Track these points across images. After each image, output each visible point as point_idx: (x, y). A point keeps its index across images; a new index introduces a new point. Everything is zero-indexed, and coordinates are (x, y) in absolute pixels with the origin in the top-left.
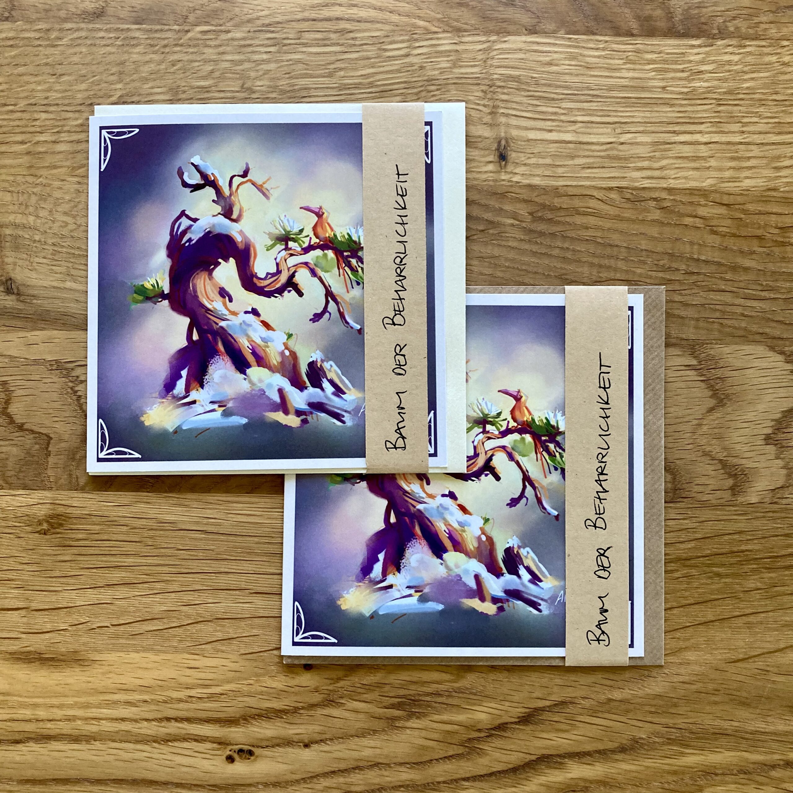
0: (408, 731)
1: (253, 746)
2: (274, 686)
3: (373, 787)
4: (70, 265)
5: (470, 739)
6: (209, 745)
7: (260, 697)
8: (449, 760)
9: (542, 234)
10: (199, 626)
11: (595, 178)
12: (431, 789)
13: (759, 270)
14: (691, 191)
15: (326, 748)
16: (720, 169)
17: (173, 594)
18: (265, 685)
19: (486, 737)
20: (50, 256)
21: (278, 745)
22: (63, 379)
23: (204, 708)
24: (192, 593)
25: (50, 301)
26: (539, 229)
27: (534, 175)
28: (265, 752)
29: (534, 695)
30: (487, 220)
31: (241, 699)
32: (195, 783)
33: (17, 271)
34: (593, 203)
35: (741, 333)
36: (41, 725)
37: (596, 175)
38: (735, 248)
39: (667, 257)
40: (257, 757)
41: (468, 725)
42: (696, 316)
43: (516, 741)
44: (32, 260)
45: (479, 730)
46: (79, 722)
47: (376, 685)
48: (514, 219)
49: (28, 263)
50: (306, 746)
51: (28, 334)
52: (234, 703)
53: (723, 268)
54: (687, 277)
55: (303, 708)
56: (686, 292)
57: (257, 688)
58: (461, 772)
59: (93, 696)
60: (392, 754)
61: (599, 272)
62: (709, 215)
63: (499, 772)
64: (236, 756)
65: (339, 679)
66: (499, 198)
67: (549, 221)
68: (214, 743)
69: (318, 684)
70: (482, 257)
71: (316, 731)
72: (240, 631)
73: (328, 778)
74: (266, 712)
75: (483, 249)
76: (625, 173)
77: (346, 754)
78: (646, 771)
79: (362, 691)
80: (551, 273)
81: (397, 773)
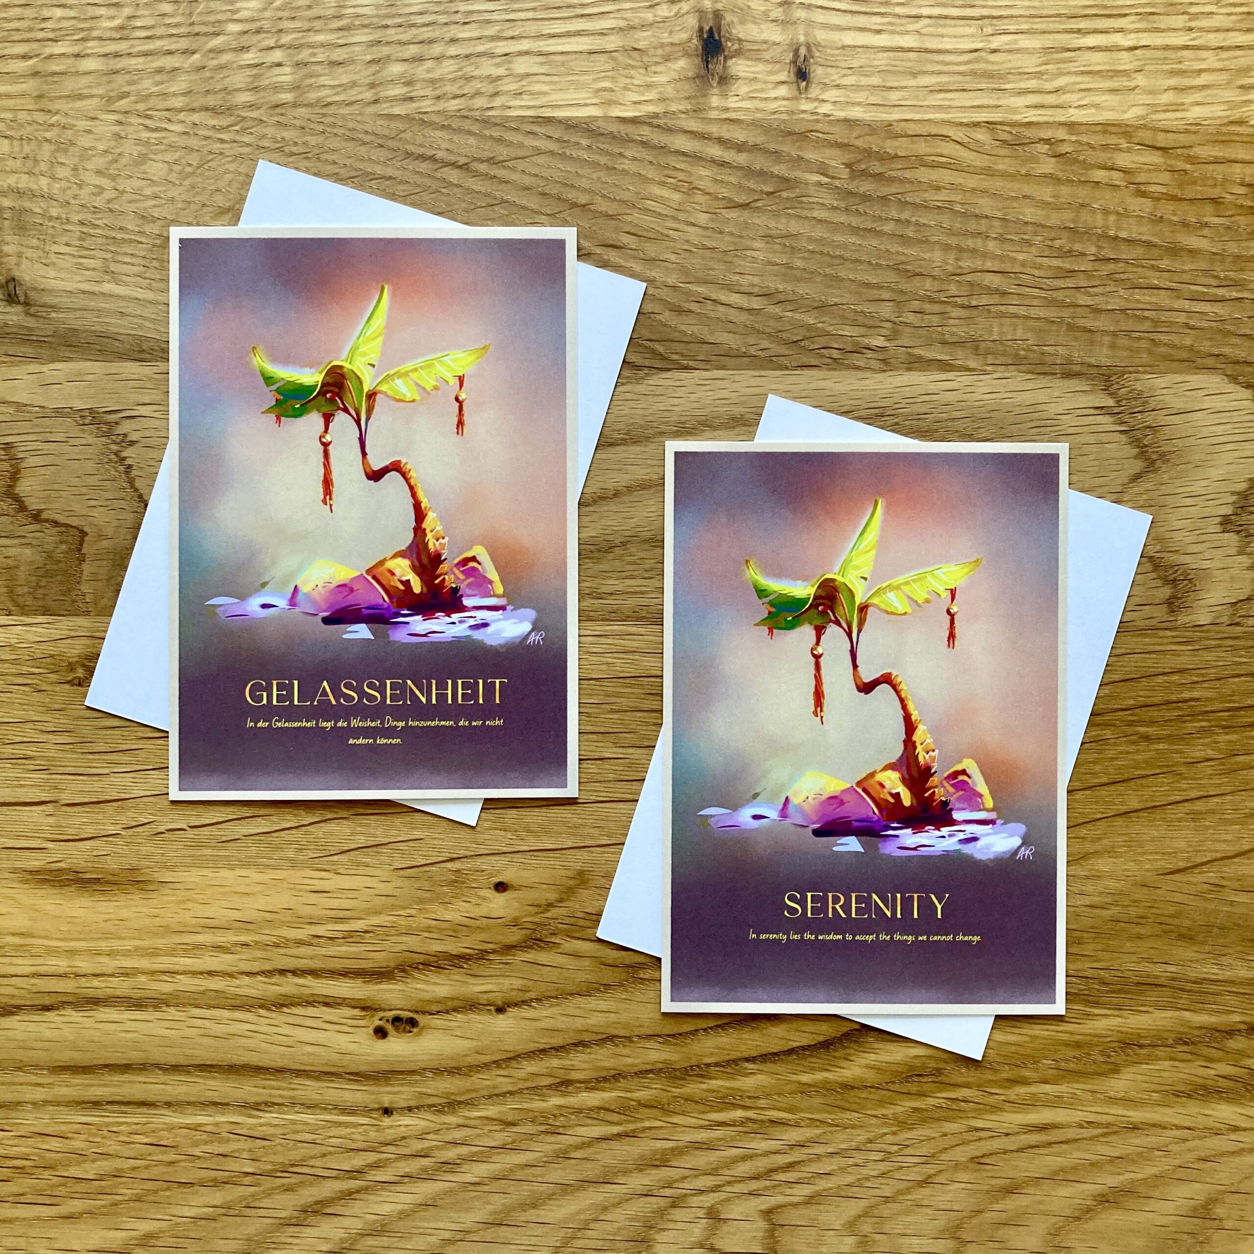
1: (416, 1012)
2: (447, 917)
3: (604, 1074)
4: (109, 256)
6: (348, 1012)
7: (426, 935)
8: (723, 1029)
9: (866, 198)
10: (326, 827)
11: (950, 107)
12: (697, 1076)
13: (1214, 254)
14: (1105, 128)
15: (531, 1013)
16: (1152, 92)
18: (434, 916)
20: (77, 243)
21: (456, 1010)
22: (103, 439)
23: (338, 954)
25: (78, 314)
26: (861, 190)
27: (853, 104)
28: (437, 1021)
30: (778, 177)
31: (396, 939)
32: (327, 1069)
33: (23, 267)
34: (946, 148)
35: (1184, 355)
36: (83, 982)
37: (952, 103)
38: (1175, 218)
39: (1065, 234)
40: (423, 1028)
42: (1112, 329)
44: (47, 248)
46: (143, 978)
48: (822, 174)
49: (41, 254)
50: (500, 1010)
51: (45, 368)
52: (386, 945)
53: (1156, 252)
54: (1097, 265)
55: (494, 952)
56: (1095, 290)
57: (422, 921)
58: (743, 1048)
59: (163, 937)
60: (633, 1022)
61: (957, 259)
62: (1134, 166)
63: (803, 1048)
64: (389, 1027)
65: (550, 905)
66: (797, 141)
67: (878, 177)
68: (354, 1007)
69: (517, 914)
70: (771, 237)
71: (515, 987)
72: (393, 833)
73: (534, 1059)
74: (435, 959)
75: (773, 224)
76: (998, 98)
77: (561, 1022)
78: (1031, 1042)
79: (587, 923)
80: (882, 262)
81: (642, 1051)
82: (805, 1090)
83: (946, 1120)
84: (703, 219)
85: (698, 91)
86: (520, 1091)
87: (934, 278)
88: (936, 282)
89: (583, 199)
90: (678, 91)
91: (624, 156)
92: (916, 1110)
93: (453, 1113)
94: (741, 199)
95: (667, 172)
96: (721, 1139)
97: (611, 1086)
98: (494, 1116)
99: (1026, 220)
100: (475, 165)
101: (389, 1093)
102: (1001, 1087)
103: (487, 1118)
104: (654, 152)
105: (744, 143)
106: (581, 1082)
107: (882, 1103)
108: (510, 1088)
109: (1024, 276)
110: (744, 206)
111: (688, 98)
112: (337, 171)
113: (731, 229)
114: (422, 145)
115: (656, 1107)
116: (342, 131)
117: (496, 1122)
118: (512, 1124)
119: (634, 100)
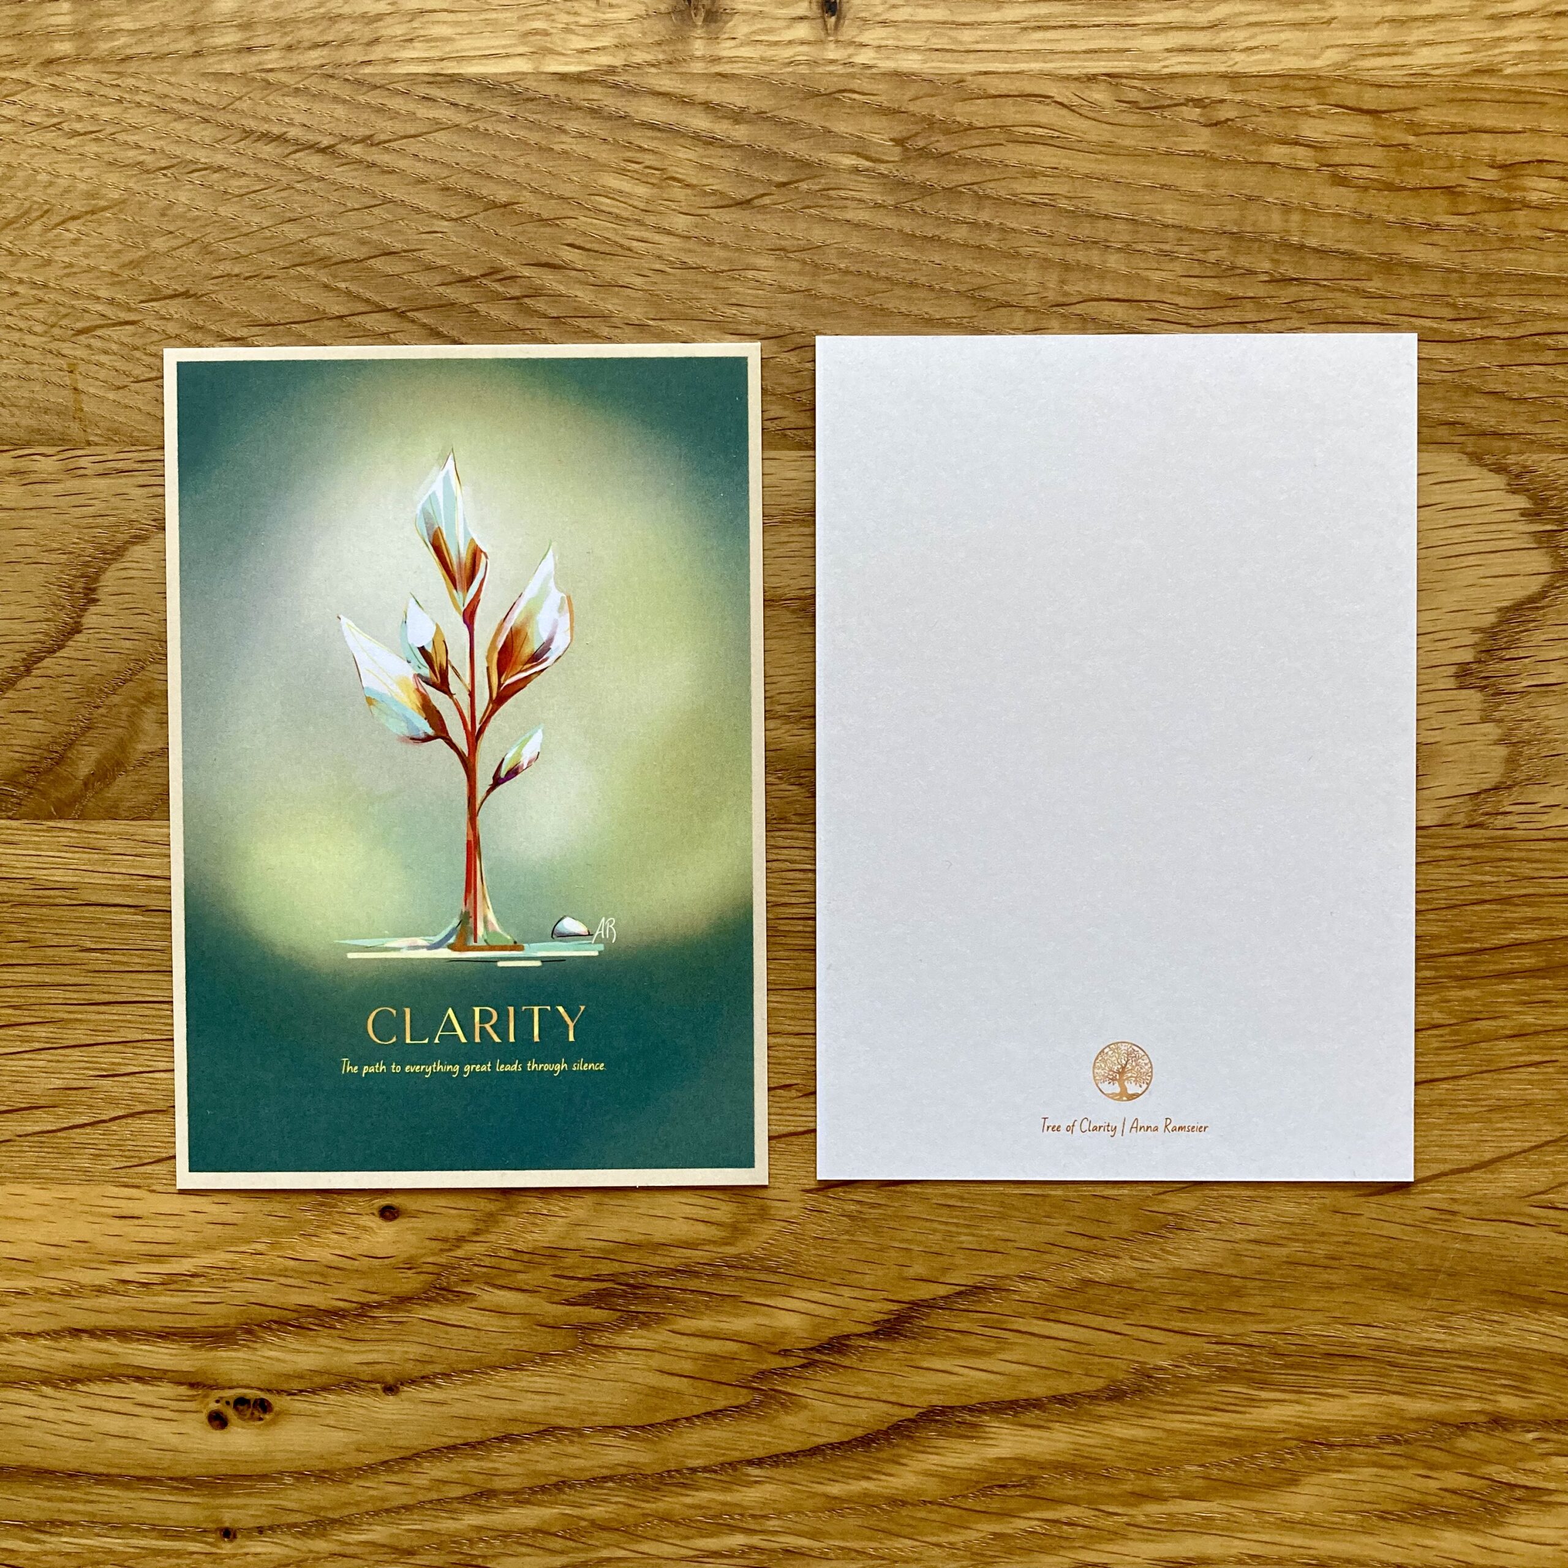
0: (621, 1356)
1: (269, 1391)
2: (312, 1256)
3: (542, 1481)
5: (763, 1372)
6: (167, 1389)
7: (282, 1280)
8: (716, 1419)
9: (926, 190)
10: (136, 1124)
11: (1052, 52)
12: (676, 1485)
13: (1449, 271)
14: (1286, 81)
15: (436, 1395)
16: (1358, 26)
17: (76, 1052)
18: (290, 1253)
19: (802, 1366)
21: (325, 1389)
23: (151, 1307)
24: (119, 1047)
26: (919, 178)
27: (907, 49)
28: (298, 1404)
29: (910, 1272)
30: (793, 159)
31: (237, 1286)
32: (141, 1472)
34: (1046, 114)
37: (1055, 47)
38: (1391, 218)
39: (1225, 241)
40: (278, 1414)
41: (756, 1340)
43: (868, 1375)
45: (785, 1353)
47: (545, 1252)
48: (858, 155)
50: (390, 1389)
52: (222, 1295)
53: (1363, 268)
54: (1271, 289)
55: (380, 1305)
57: (273, 1260)
58: (744, 1445)
60: (583, 1408)
61: (1063, 282)
62: (1328, 138)
63: (833, 1446)
64: (230, 1413)
65: (461, 1240)
66: (823, 105)
67: (943, 158)
68: (181, 1384)
69: (413, 1252)
70: (784, 250)
71: (411, 1357)
73: (440, 1460)
74: (295, 1315)
75: (786, 229)
76: (1125, 38)
77: (482, 1407)
78: (1167, 1439)
79: (515, 1265)
80: (949, 286)
81: (598, 1448)
82: (835, 1506)
83: (1044, 1551)
84: (681, 223)
85: (675, 32)
86: (420, 1505)
87: (1028, 310)
88: (1031, 317)
89: (503, 196)
90: (644, 34)
91: (564, 132)
92: (997, 1536)
93: (323, 1536)
94: (744, 193)
95: (629, 154)
97: (552, 1499)
98: (385, 1542)
99: (1166, 221)
100: (344, 148)
101: (230, 1507)
102: (1124, 1505)
103: (373, 1544)
104: (609, 124)
105: (743, 110)
106: (509, 1493)
107: (948, 1526)
108: (406, 1500)
109: (1163, 307)
110: (744, 204)
111: (659, 44)
112: (141, 158)
113: (725, 239)
114: (266, 119)
115: (617, 1530)
116: (148, 99)
117: (385, 1550)
118: (411, 1552)
119: (579, 47)
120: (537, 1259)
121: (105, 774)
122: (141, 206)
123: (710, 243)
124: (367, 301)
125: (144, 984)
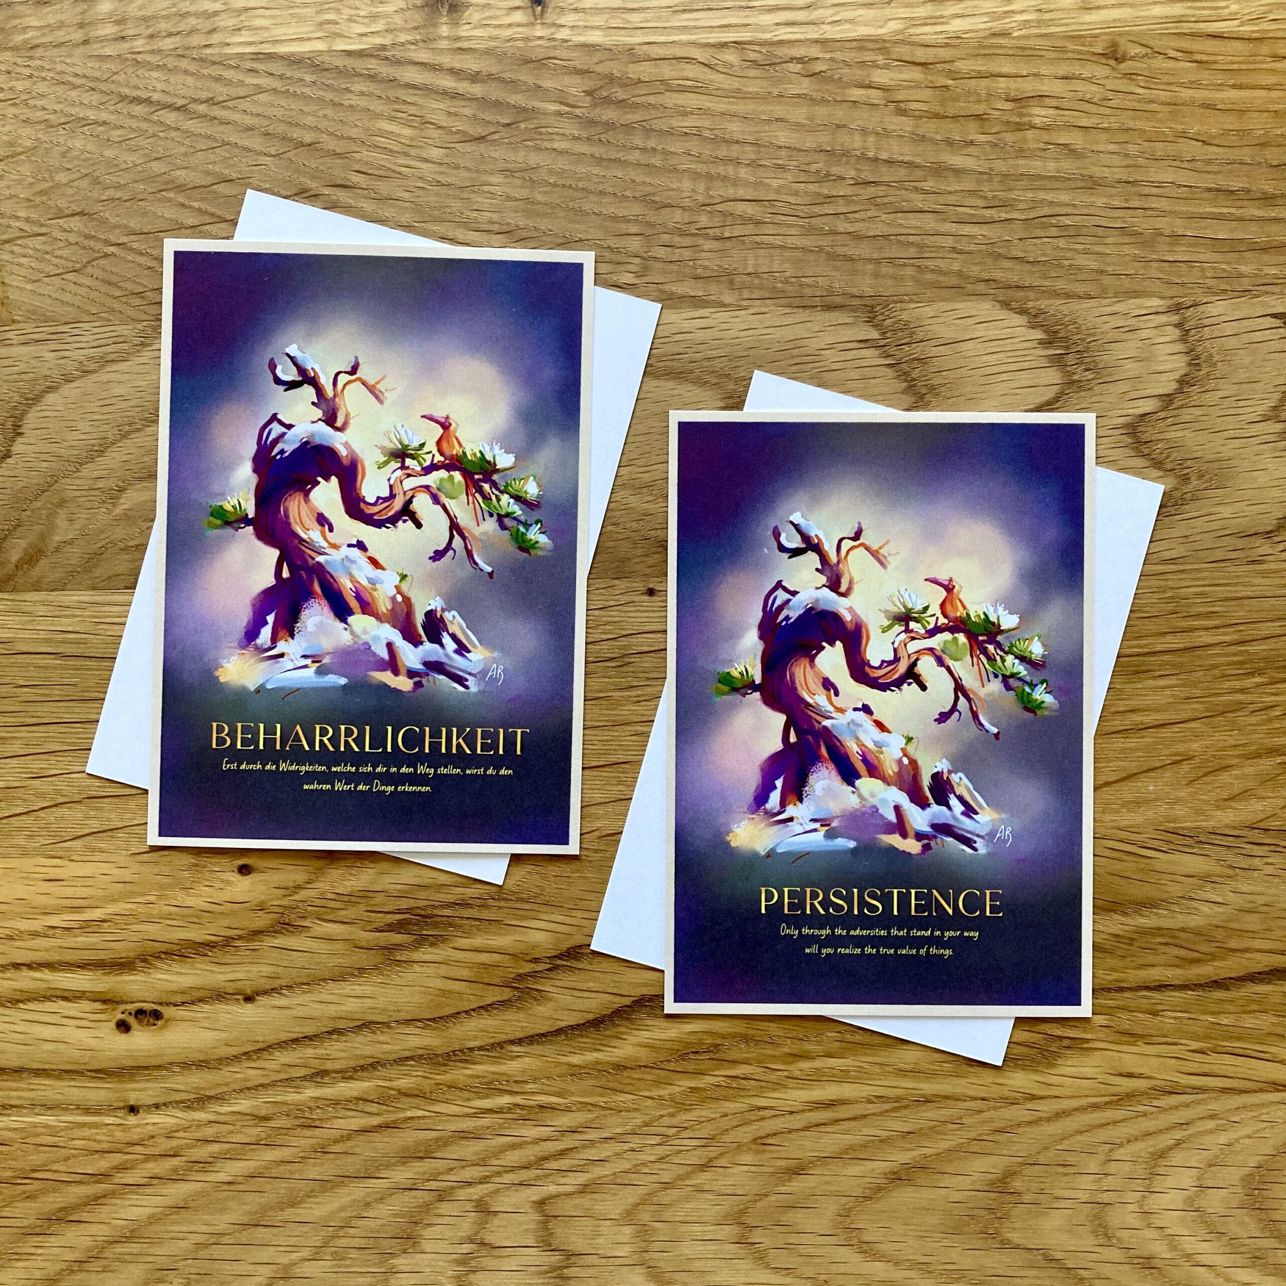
0: (416, 967)
1: (160, 1004)
2: (190, 904)
3: (362, 1062)
5: (520, 975)
6: (86, 1005)
7: (168, 922)
8: (487, 1011)
9: (610, 126)
10: (59, 811)
11: (696, 28)
12: (462, 1061)
13: (980, 173)
14: (861, 44)
15: (282, 1001)
16: (910, 5)
17: (14, 761)
18: (172, 902)
19: (548, 970)
21: (201, 1000)
23: (72, 945)
24: (46, 757)
26: (604, 118)
27: (592, 28)
28: (181, 1013)
30: (514, 107)
31: (135, 927)
32: (68, 1067)
34: (691, 71)
35: (954, 281)
37: (697, 23)
38: (938, 137)
39: (822, 157)
40: (168, 1020)
41: (515, 952)
42: (875, 256)
43: (597, 974)
45: (536, 960)
47: (361, 894)
48: (561, 103)
50: (249, 999)
52: (124, 935)
53: (919, 173)
54: (858, 190)
55: (240, 938)
56: (857, 216)
57: (160, 908)
58: (508, 1029)
60: (390, 1007)
61: (709, 189)
62: (892, 83)
63: (572, 1028)
64: (132, 1021)
65: (298, 887)
66: (534, 69)
67: (621, 103)
68: (95, 1001)
69: (263, 898)
70: (510, 171)
71: (264, 974)
72: (128, 816)
73: (287, 1050)
74: (178, 947)
75: (511, 156)
76: (747, 16)
77: (316, 1010)
79: (338, 905)
80: (628, 193)
81: (401, 1037)
82: (576, 1072)
83: (726, 1099)
84: (435, 153)
85: (426, 20)
86: (273, 1084)
87: (684, 209)
88: (686, 214)
89: (308, 138)
90: (406, 22)
91: (351, 92)
92: (693, 1089)
93: (202, 1109)
94: (481, 131)
95: (396, 106)
96: (488, 1128)
97: (370, 1075)
98: (248, 1111)
99: (779, 144)
100: (193, 107)
101: (134, 1090)
102: (784, 1063)
103: (239, 1113)
104: (383, 85)
105: (478, 73)
106: (337, 1072)
107: (658, 1083)
108: (262, 1080)
109: (781, 204)
110: (481, 139)
111: (416, 28)
112: (47, 117)
113: (469, 165)
114: (137, 88)
115: (417, 1096)
116: (51, 75)
117: (248, 1117)
118: (266, 1118)
119: (359, 31)
120: (353, 899)
121: (31, 558)
122: (48, 151)
123: (457, 167)
124: (213, 215)
125: (63, 710)
